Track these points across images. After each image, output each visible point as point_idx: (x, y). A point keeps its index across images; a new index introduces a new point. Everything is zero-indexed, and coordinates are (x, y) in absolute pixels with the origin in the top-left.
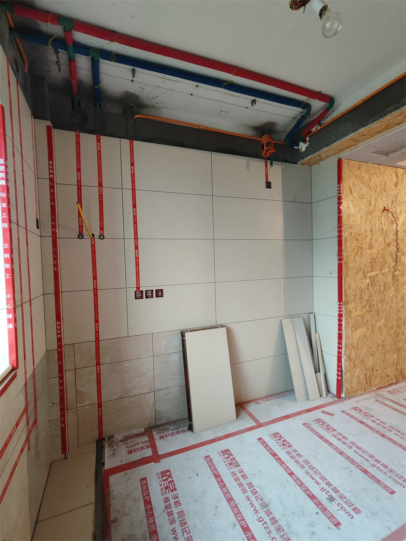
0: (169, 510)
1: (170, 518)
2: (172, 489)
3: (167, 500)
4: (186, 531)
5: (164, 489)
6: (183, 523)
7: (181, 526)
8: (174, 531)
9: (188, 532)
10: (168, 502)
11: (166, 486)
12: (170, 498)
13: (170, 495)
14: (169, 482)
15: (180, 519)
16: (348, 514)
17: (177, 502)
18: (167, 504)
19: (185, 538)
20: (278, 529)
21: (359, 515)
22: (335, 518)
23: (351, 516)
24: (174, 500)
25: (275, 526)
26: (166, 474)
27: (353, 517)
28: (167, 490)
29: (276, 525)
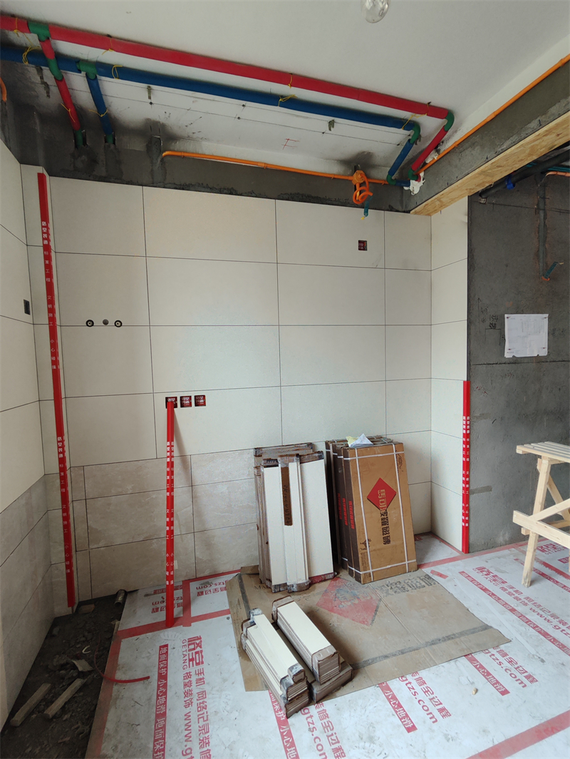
0: (188, 688)
1: (186, 699)
2: (198, 661)
3: (188, 675)
4: (203, 717)
5: (187, 661)
6: (202, 707)
7: (198, 711)
8: (187, 716)
9: (205, 719)
10: (189, 679)
11: (191, 657)
12: (193, 673)
13: (193, 669)
14: (196, 653)
15: (199, 702)
16: (431, 716)
17: (201, 679)
18: (187, 681)
19: (200, 727)
20: (327, 727)
21: (447, 719)
22: (410, 719)
23: (434, 720)
24: (197, 677)
25: (323, 721)
26: (195, 642)
27: (436, 721)
28: (191, 663)
29: (325, 721)
